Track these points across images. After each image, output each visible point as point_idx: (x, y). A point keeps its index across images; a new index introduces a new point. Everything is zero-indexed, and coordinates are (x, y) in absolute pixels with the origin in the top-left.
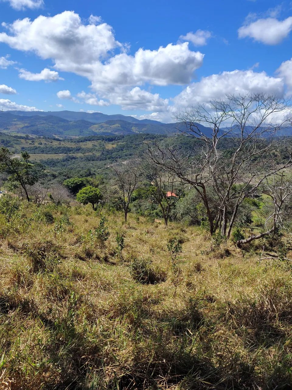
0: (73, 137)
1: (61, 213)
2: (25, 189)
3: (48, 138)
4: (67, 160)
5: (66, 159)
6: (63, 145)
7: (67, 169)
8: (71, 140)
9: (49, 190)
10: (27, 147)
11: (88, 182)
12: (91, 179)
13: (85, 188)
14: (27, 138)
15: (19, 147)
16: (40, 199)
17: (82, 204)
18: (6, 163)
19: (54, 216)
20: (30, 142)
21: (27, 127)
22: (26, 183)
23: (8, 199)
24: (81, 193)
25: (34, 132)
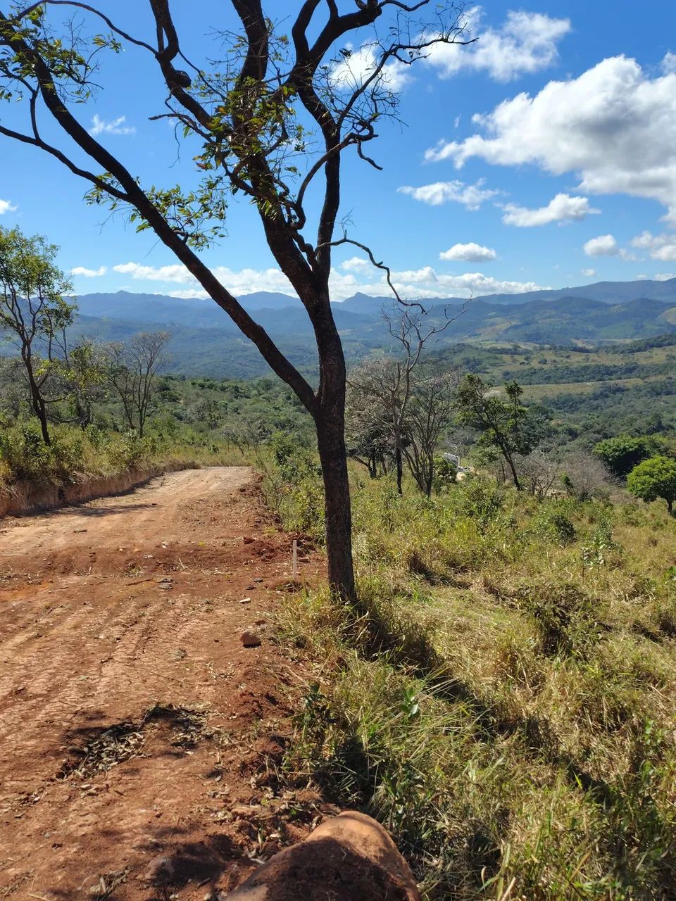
0: (619, 341)
1: (592, 521)
2: (510, 462)
3: (561, 348)
4: (603, 395)
5: (601, 393)
6: (594, 361)
7: (602, 417)
8: (615, 349)
9: (561, 465)
10: (515, 370)
11: (655, 446)
12: (665, 440)
13: (649, 462)
14: (515, 352)
15: (499, 371)
16: (543, 486)
17: (640, 500)
18: (475, 407)
19: (576, 527)
20: (521, 359)
21: (516, 327)
22: (514, 450)
23: (480, 486)
24: (639, 474)
25: (529, 338)
